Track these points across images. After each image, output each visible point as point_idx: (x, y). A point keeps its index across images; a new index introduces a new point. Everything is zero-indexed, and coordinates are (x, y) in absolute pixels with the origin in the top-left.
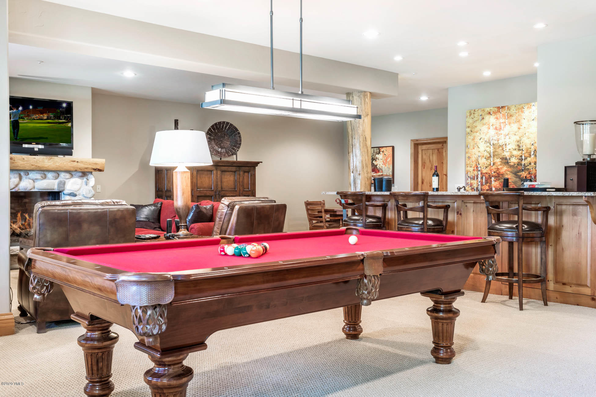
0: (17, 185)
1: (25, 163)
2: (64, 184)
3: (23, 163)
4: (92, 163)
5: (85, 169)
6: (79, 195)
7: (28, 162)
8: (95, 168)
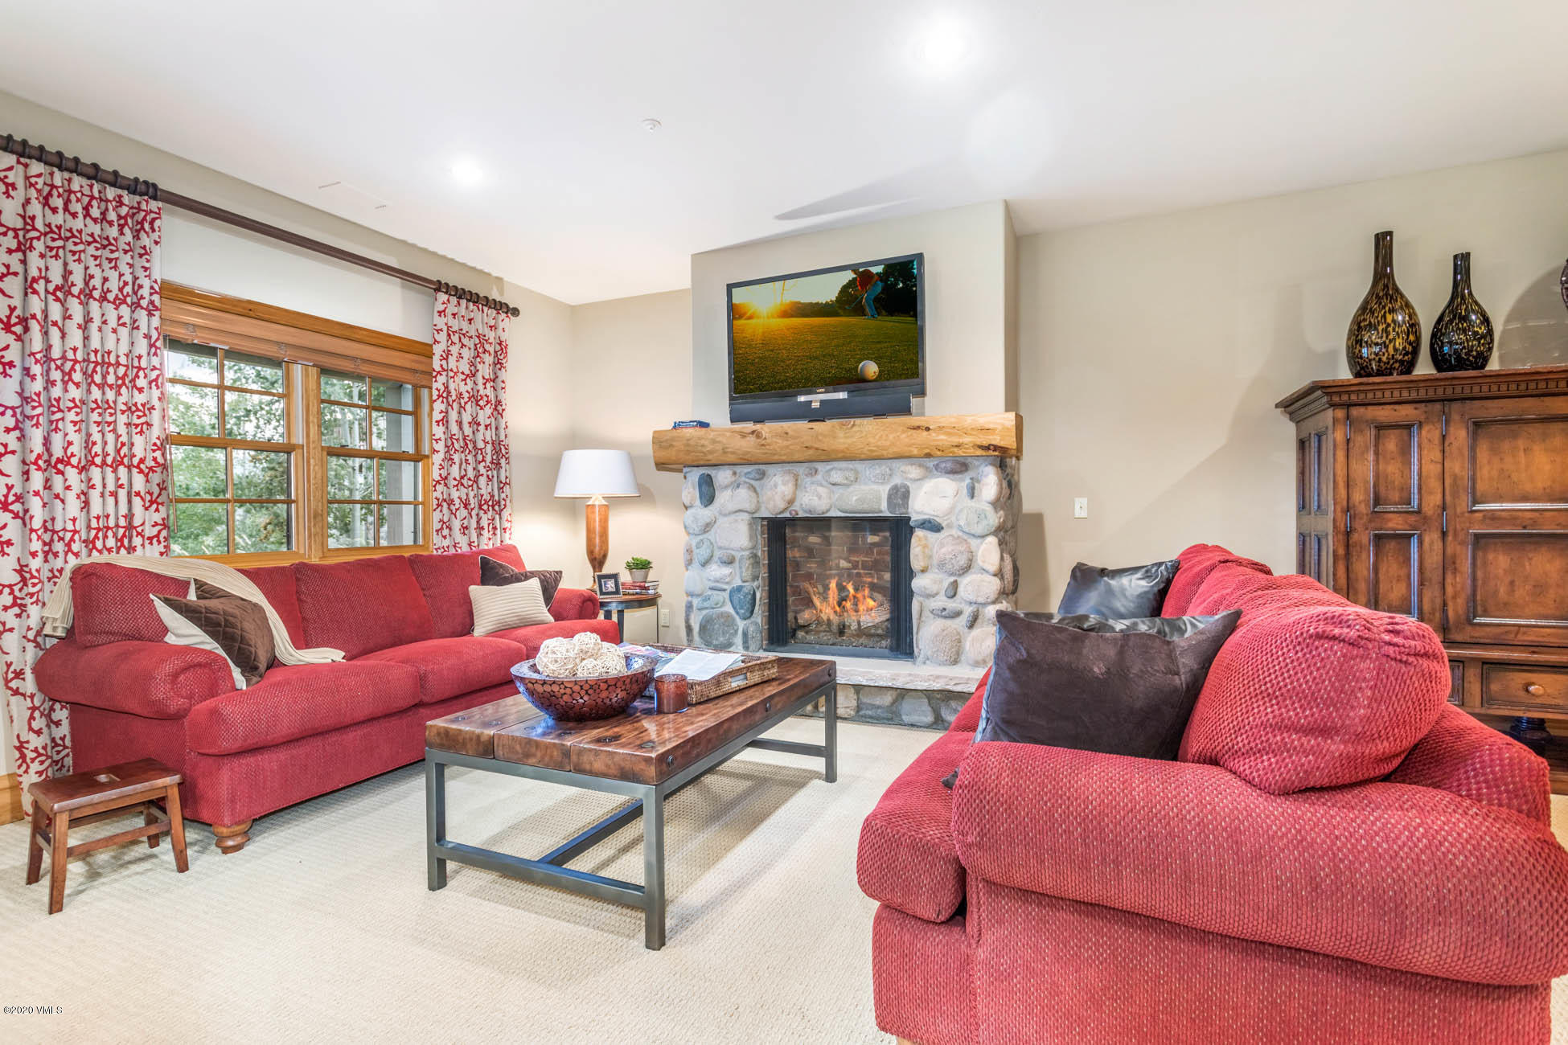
0: (791, 502)
1: (789, 443)
2: (906, 495)
3: (786, 443)
4: (972, 429)
5: (956, 450)
6: (950, 526)
7: (797, 441)
8: (985, 443)
